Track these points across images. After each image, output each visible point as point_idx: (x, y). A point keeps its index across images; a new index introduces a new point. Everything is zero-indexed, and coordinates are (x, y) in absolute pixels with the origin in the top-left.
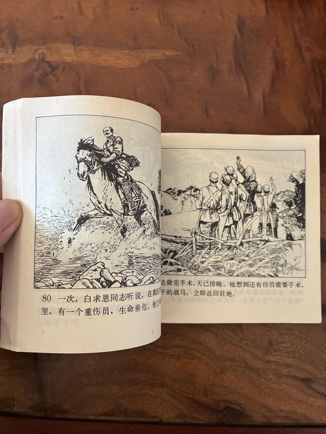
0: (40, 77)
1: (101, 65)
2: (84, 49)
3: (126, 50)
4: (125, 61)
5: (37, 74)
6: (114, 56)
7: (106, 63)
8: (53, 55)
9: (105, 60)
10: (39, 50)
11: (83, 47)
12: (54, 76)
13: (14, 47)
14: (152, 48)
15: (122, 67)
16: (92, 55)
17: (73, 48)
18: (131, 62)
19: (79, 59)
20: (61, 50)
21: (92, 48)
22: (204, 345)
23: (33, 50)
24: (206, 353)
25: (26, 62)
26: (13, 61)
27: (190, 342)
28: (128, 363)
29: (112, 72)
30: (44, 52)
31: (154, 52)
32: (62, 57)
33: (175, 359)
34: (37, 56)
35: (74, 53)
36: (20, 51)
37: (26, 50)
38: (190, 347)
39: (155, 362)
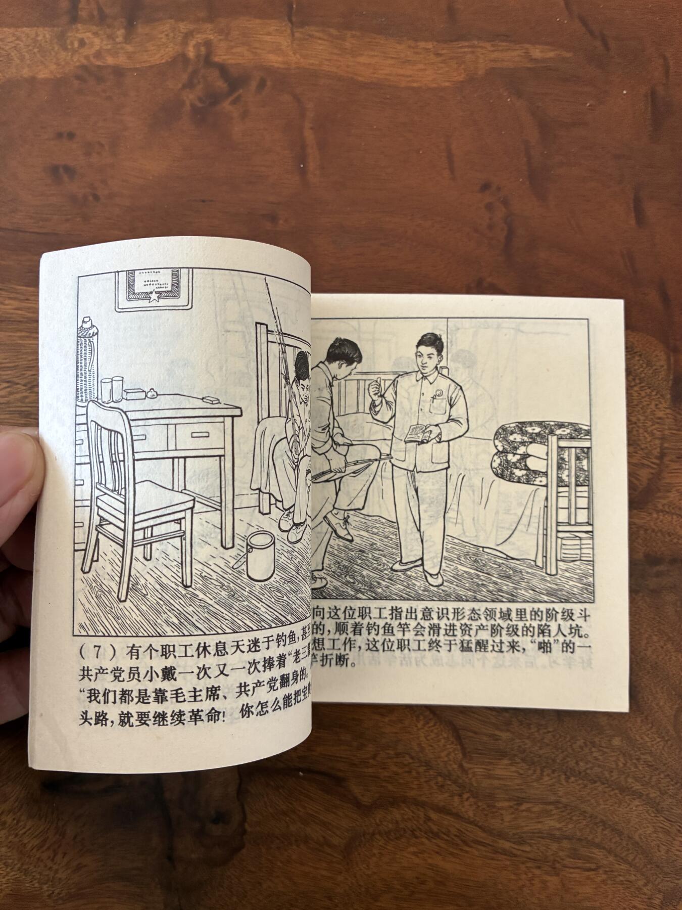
1: (360, 79)
2: (317, 34)
3: (426, 41)
4: (425, 70)
5: (190, 97)
6: (393, 56)
7: (374, 73)
8: (232, 47)
9: (369, 64)
10: (199, 33)
11: (314, 30)
12: (234, 102)
13: (130, 26)
14: (495, 37)
15: (415, 85)
16: (336, 51)
17: (285, 30)
18: (440, 72)
19: (302, 60)
20: (254, 36)
21: (338, 33)
22: (623, 834)
23: (182, 33)
24: (627, 854)
25: (162, 63)
26: (127, 61)
27: (587, 825)
28: (417, 878)
29: (388, 96)
30: (211, 40)
31: (500, 48)
32: (256, 53)
33: (545, 869)
34: (191, 48)
35: (290, 44)
36: (146, 34)
37: (163, 32)
38: (586, 838)
39: (490, 877)
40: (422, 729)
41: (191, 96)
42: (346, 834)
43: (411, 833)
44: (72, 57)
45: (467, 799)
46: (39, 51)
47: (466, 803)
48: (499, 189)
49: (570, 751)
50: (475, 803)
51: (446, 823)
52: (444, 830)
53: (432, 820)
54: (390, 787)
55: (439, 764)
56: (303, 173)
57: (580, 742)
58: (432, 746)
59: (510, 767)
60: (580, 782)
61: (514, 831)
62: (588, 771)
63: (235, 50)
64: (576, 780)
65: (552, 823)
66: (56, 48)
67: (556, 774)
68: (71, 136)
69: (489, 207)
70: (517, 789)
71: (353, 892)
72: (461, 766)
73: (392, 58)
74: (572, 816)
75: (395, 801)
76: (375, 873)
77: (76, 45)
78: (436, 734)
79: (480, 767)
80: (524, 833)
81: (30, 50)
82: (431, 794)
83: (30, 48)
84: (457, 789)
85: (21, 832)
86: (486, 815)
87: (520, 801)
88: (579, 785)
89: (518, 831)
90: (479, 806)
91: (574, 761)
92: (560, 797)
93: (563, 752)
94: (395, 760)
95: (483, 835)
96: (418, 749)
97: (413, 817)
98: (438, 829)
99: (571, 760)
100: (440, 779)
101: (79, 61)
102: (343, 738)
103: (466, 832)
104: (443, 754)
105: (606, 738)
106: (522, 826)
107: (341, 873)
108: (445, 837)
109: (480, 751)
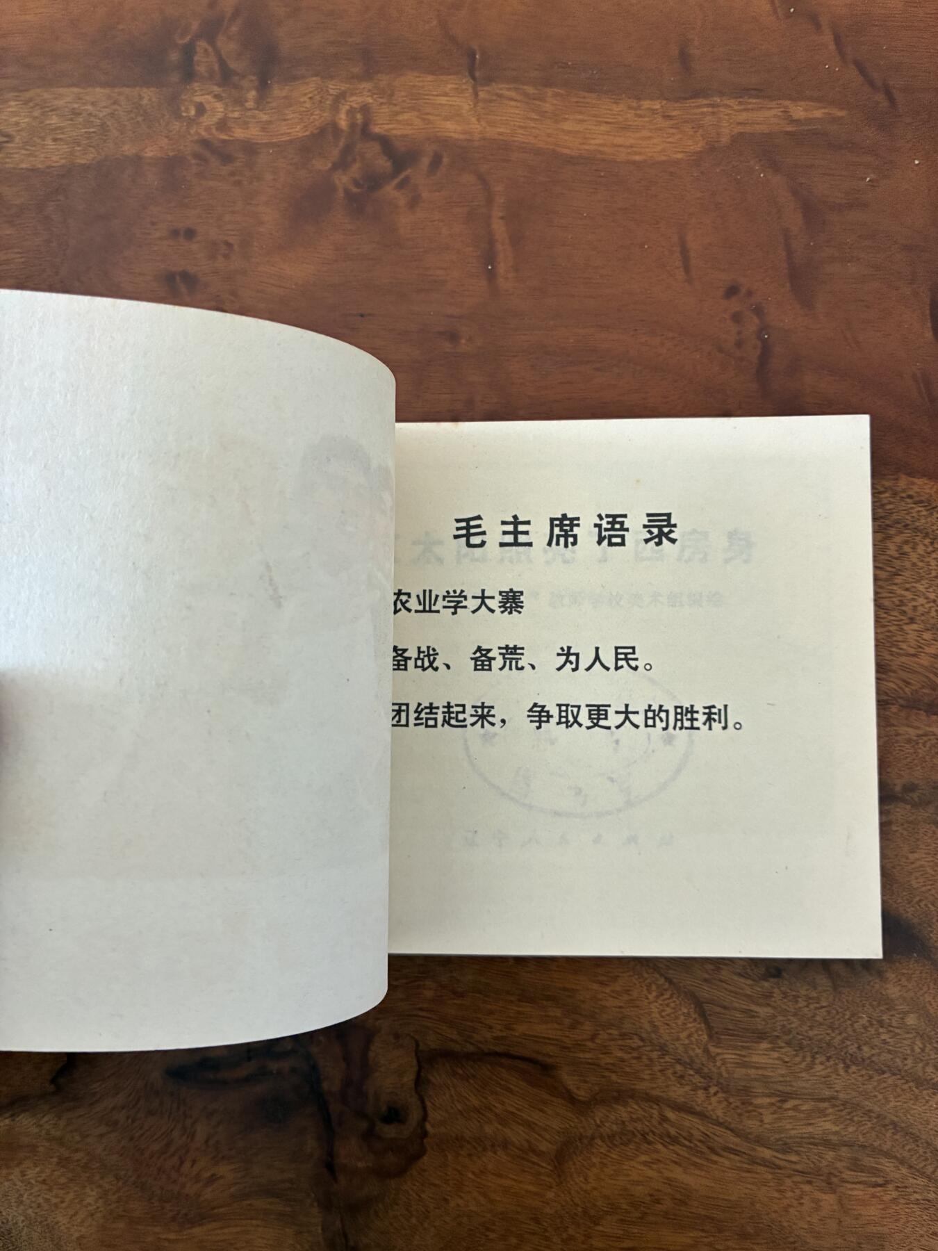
0: (355, 190)
1: (564, 151)
2: (508, 94)
3: (652, 100)
4: (650, 138)
5: (343, 180)
6: (608, 120)
7: (584, 144)
8: (397, 113)
9: (578, 132)
10: (352, 95)
11: (503, 88)
12: (400, 186)
13: (263, 86)
14: (742, 92)
15: (637, 158)
16: (532, 115)
17: (467, 89)
18: (670, 140)
19: (488, 129)
20: (426, 97)
21: (536, 92)
22: (921, 1139)
23: (332, 95)
24: (925, 1165)
25: (306, 136)
26: (260, 133)
27: (872, 1128)
28: (651, 1195)
29: (602, 174)
30: (369, 103)
31: (750, 106)
32: (429, 120)
33: (818, 1185)
34: (343, 116)
35: (472, 107)
36: (286, 97)
37: (305, 94)
38: (872, 1145)
39: (746, 1194)
40: (657, 1002)
41: (345, 179)
42: (557, 1137)
43: (639, 1136)
44: (188, 128)
45: (715, 1094)
46: (144, 120)
47: (714, 1099)
48: (750, 293)
49: (849, 1030)
50: (726, 1100)
51: (688, 1125)
52: (684, 1134)
53: (670, 1121)
54: (614, 1077)
55: (677, 1049)
56: (491, 276)
57: (864, 1020)
58: (668, 1025)
59: (772, 1053)
60: (863, 1072)
61: (777, 1136)
62: (874, 1059)
63: (400, 118)
64: (859, 1070)
65: (828, 1126)
66: (167, 117)
67: (832, 1063)
68: (190, 234)
69: (737, 318)
70: (781, 1082)
71: (567, 1213)
72: (706, 1051)
73: (606, 123)
74: (853, 1117)
75: (620, 1096)
76: (595, 1189)
77: (193, 112)
78: (674, 1008)
79: (730, 1051)
80: (790, 1138)
81: (133, 119)
82: (667, 1086)
83: (133, 115)
84: (702, 1080)
85: (137, 1135)
86: (740, 1115)
87: (785, 1097)
88: (862, 1076)
89: (783, 1136)
90: (731, 1103)
91: (856, 1046)
92: (837, 1091)
93: (840, 1034)
94: (620, 1042)
95: (737, 1140)
96: (649, 1030)
97: (644, 1116)
98: (676, 1132)
99: (852, 1044)
100: (679, 1068)
101: (197, 133)
102: (551, 1014)
103: (716, 1138)
104: (683, 1035)
105: (897, 1015)
106: (787, 1129)
107: (551, 1187)
108: (687, 1143)
109: (731, 1032)
